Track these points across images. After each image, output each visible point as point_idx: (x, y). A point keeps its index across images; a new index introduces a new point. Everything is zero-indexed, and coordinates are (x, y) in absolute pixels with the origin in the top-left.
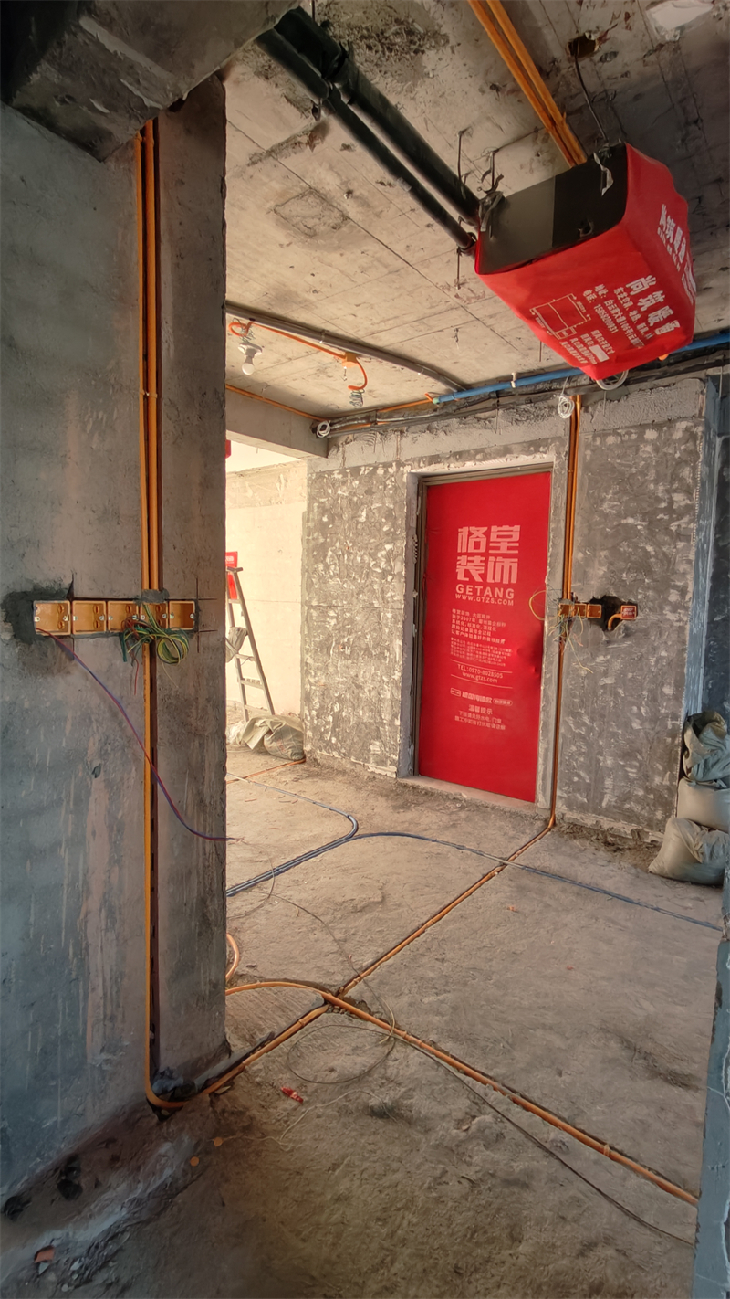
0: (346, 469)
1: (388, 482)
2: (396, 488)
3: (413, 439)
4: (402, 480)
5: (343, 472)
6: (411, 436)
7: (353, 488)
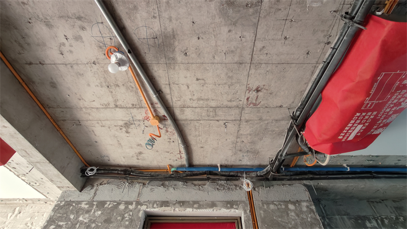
0: (93, 201)
1: (126, 215)
2: (131, 221)
3: (151, 189)
4: (138, 215)
5: (91, 204)
6: (150, 187)
7: (95, 217)
